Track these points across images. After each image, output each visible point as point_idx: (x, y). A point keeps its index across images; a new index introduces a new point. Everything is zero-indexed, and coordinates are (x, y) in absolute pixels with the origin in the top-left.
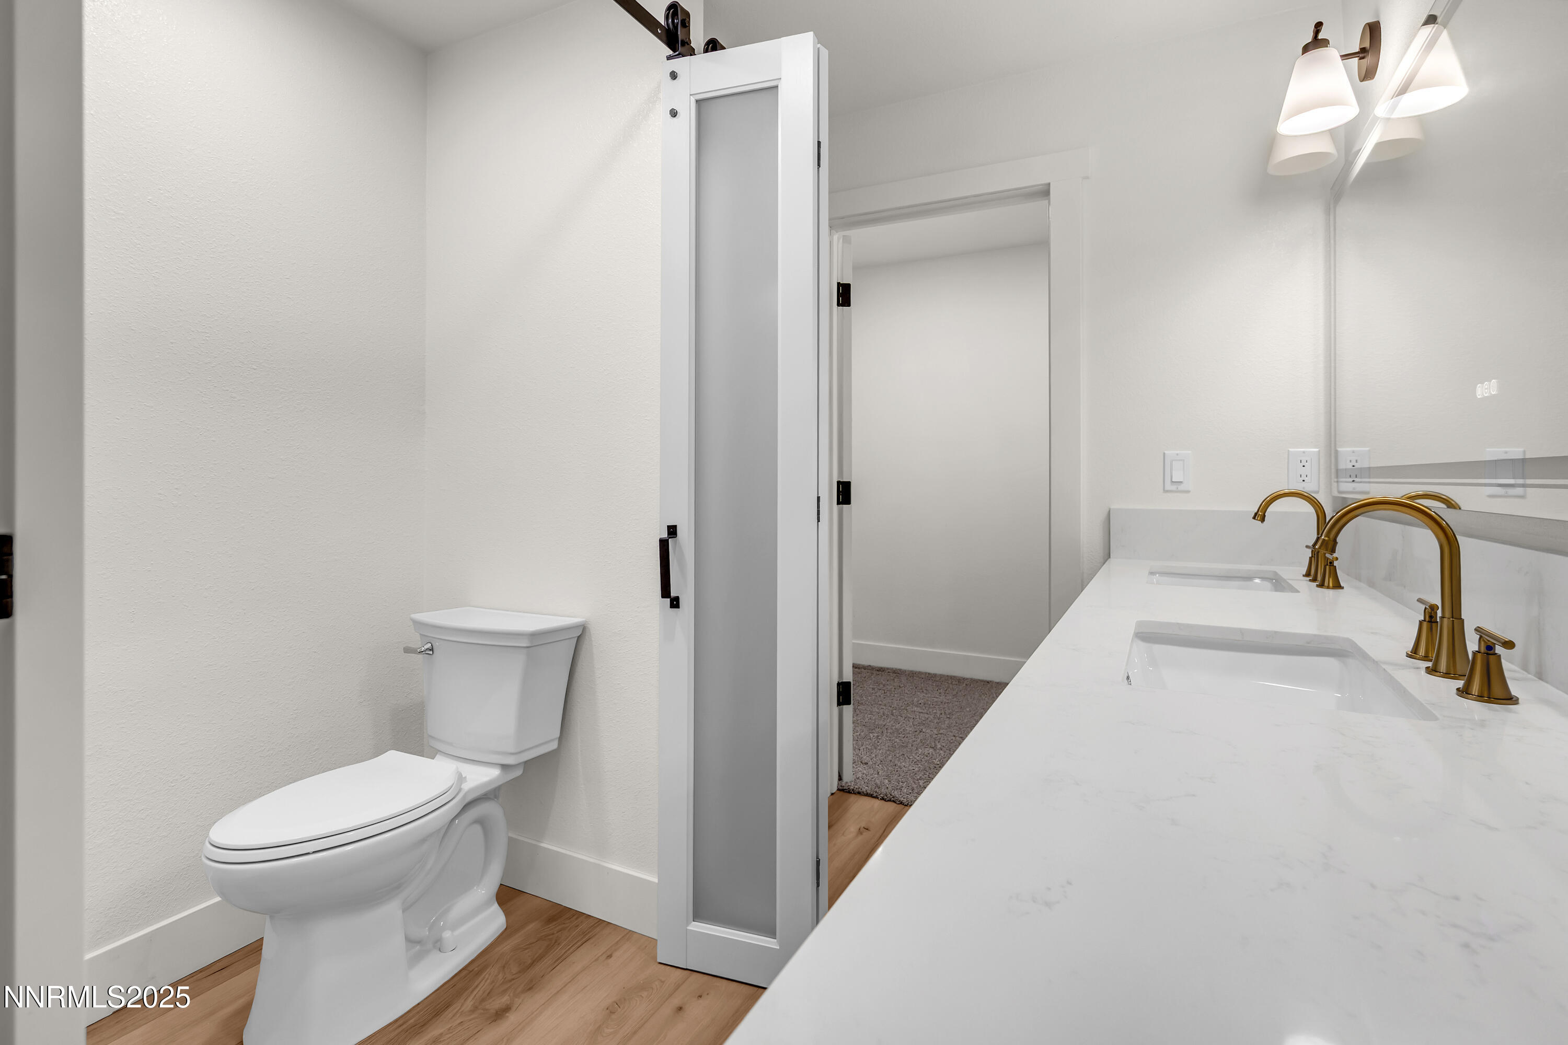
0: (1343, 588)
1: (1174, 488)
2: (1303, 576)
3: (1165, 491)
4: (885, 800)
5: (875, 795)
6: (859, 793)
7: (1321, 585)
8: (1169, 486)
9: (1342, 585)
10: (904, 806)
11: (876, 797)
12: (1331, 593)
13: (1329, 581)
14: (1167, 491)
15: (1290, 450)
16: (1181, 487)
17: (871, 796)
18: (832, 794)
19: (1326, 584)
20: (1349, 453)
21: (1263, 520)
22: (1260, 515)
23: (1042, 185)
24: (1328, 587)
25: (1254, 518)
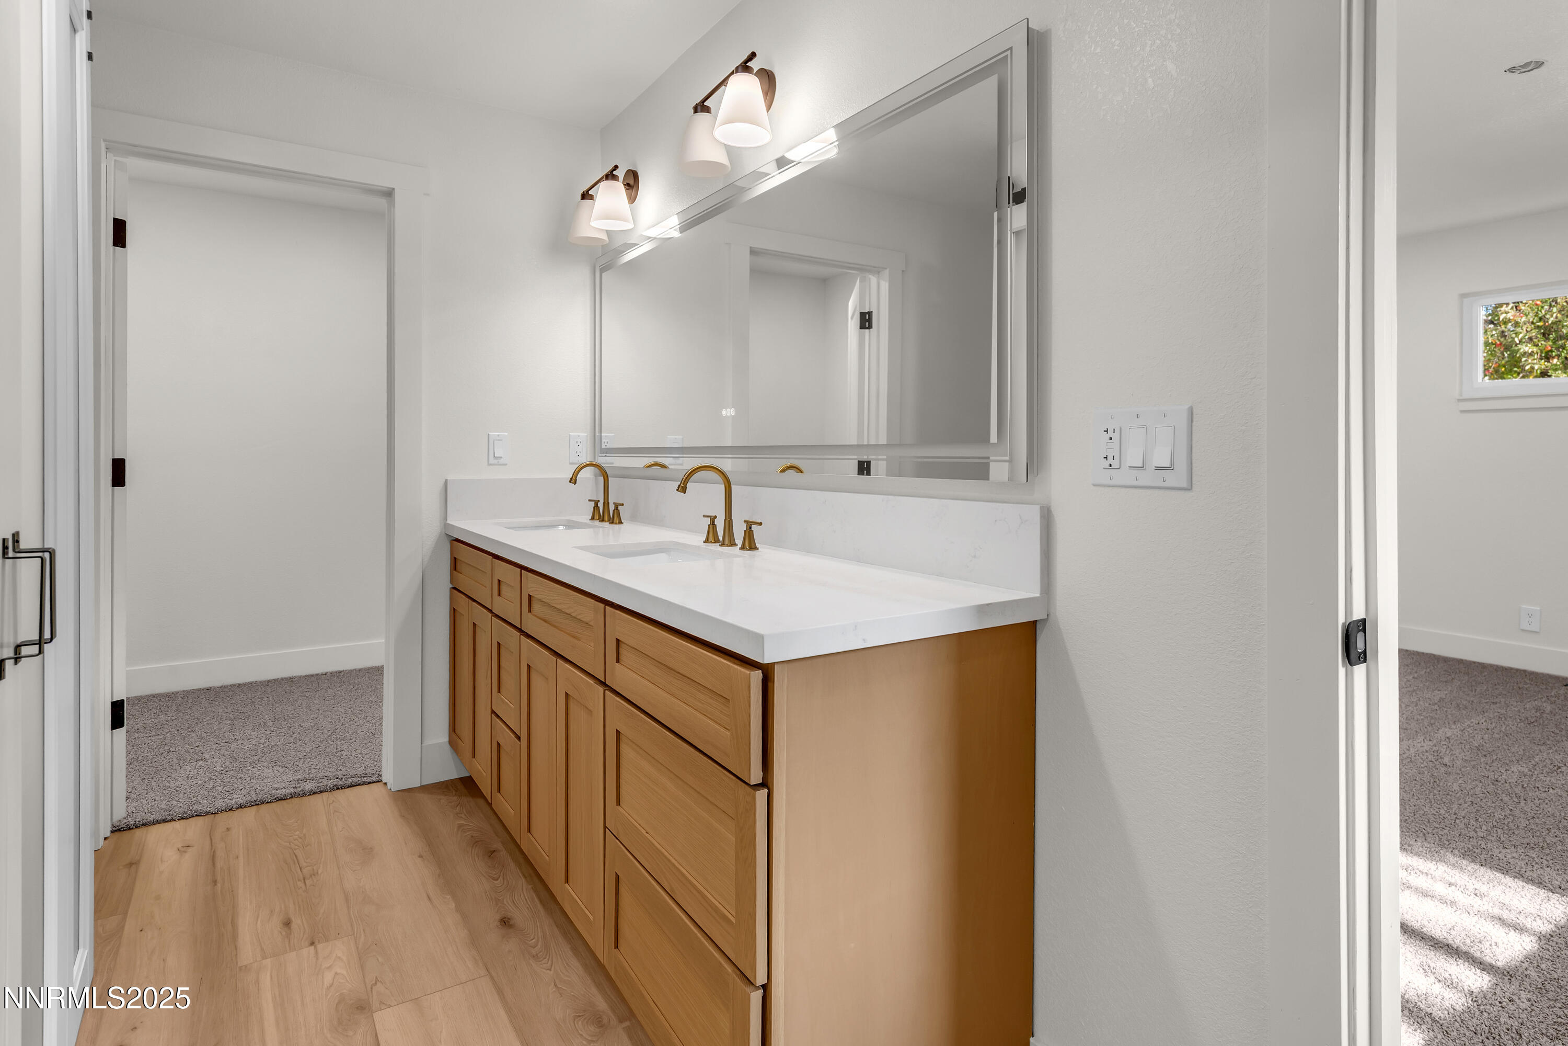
0: (623, 523)
1: (496, 461)
2: (590, 520)
3: (489, 464)
4: (186, 818)
5: (169, 818)
6: (144, 825)
7: (612, 523)
8: (492, 461)
9: (623, 522)
10: (213, 815)
11: (172, 820)
12: (617, 526)
13: (616, 520)
14: (491, 465)
15: (571, 434)
16: (501, 461)
17: (164, 821)
18: (105, 839)
19: (615, 522)
20: (609, 439)
21: (575, 483)
22: (573, 480)
23: (388, 188)
24: (616, 524)
25: (570, 482)
